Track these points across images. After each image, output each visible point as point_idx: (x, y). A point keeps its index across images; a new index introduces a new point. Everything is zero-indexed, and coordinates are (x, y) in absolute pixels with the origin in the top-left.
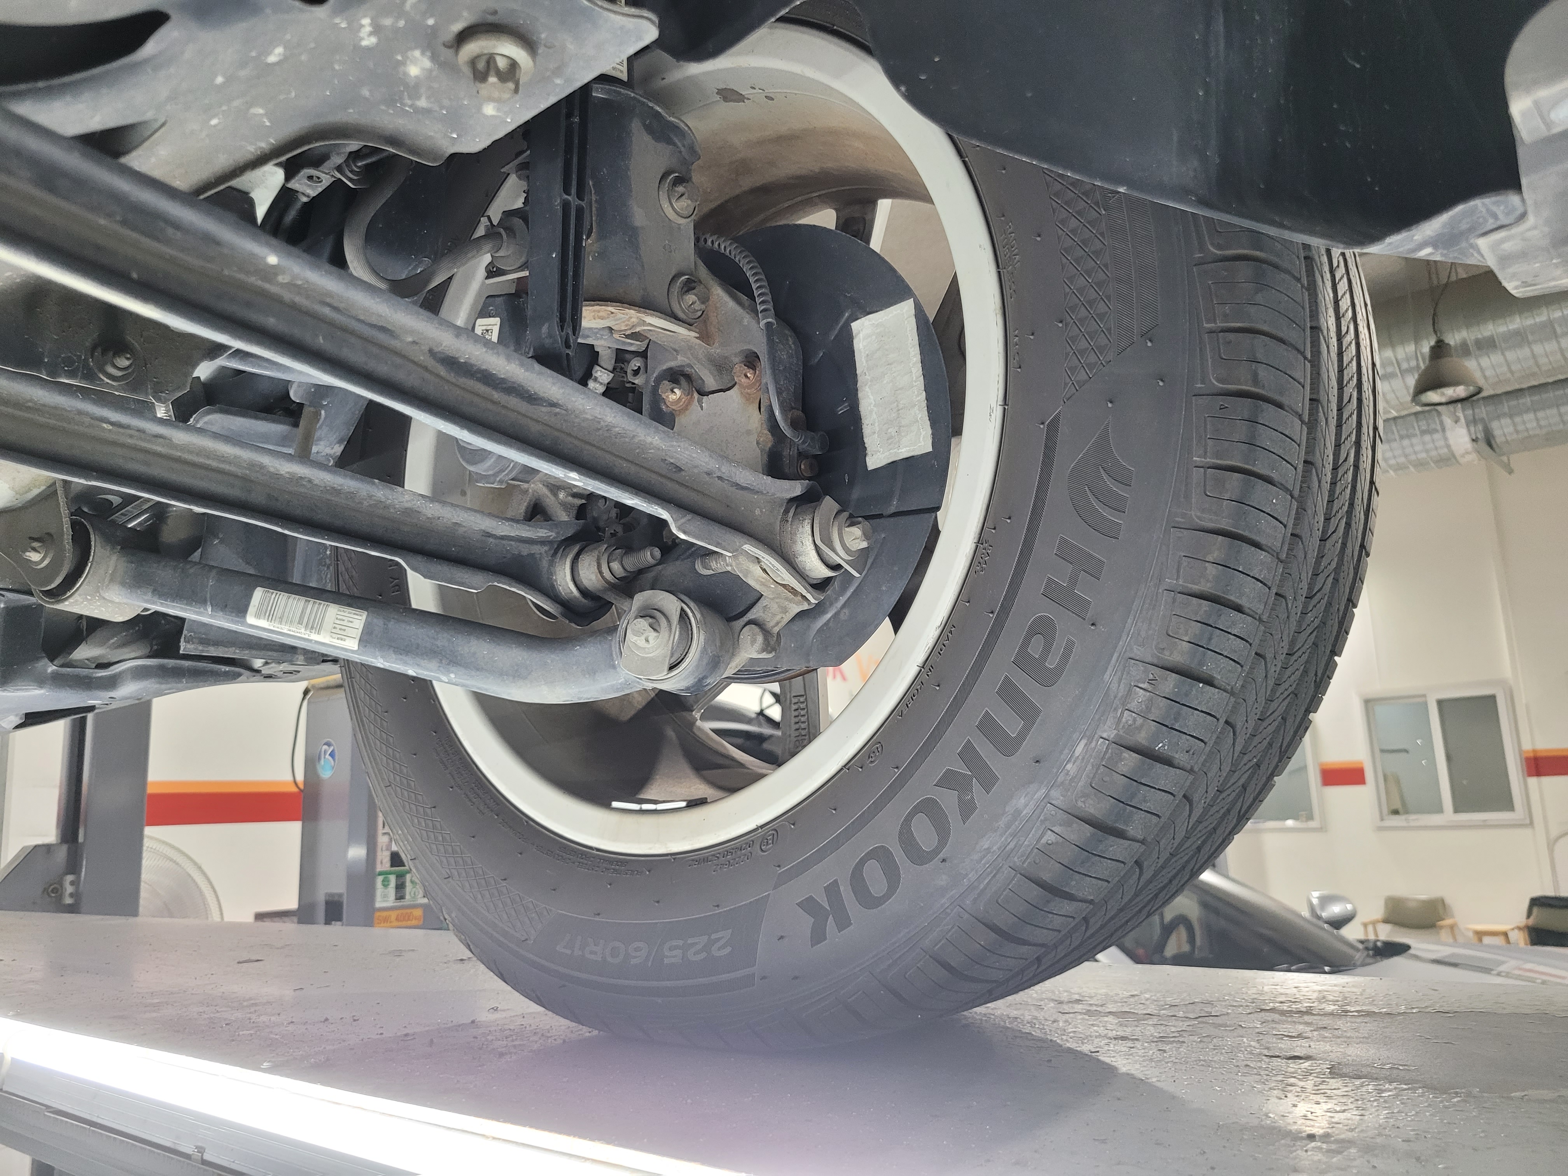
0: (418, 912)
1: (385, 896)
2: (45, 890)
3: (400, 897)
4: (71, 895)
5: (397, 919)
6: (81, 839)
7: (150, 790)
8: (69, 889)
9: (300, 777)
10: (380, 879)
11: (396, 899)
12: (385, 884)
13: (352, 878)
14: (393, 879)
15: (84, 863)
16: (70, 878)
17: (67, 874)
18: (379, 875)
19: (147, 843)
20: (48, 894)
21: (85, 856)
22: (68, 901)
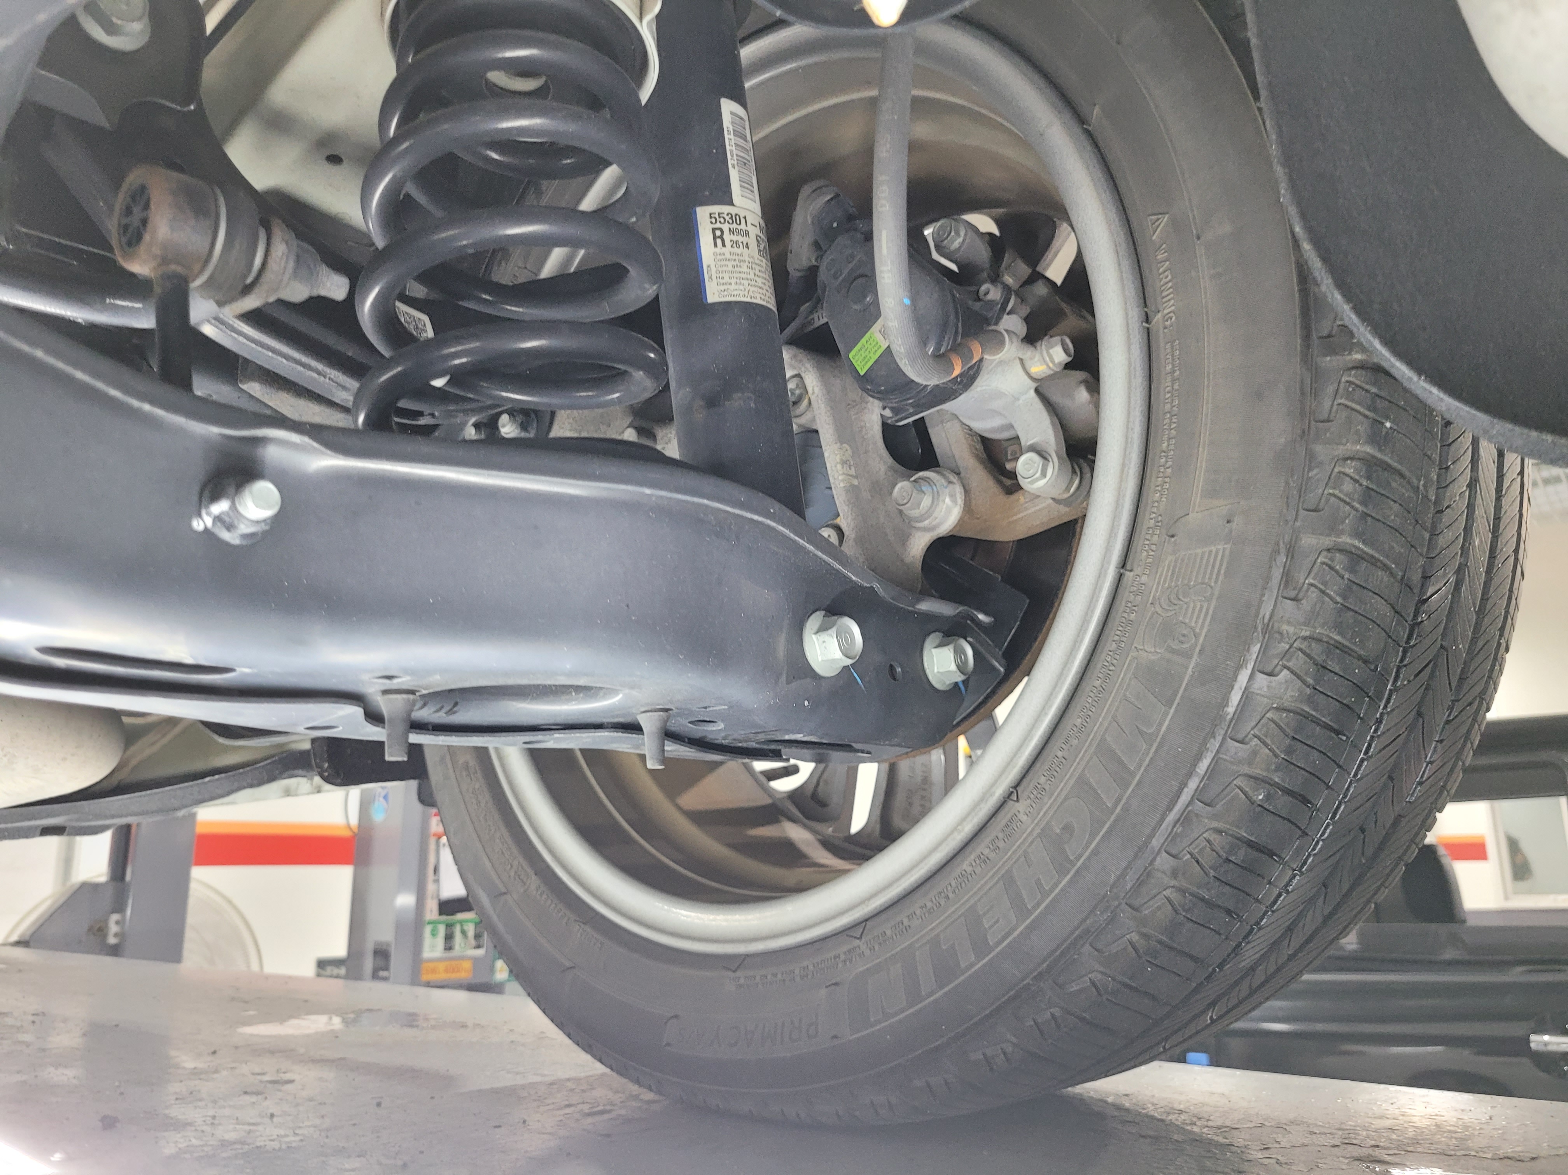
0: (467, 965)
1: (433, 947)
2: (90, 929)
3: (449, 948)
4: (116, 935)
5: (446, 971)
6: (128, 877)
7: (199, 830)
8: (113, 928)
9: (354, 821)
10: (428, 929)
11: (445, 949)
12: (434, 934)
13: (399, 927)
14: (442, 930)
15: (130, 902)
16: (115, 917)
17: (113, 912)
18: (429, 923)
19: (193, 886)
20: (94, 934)
21: (131, 894)
22: (112, 940)
